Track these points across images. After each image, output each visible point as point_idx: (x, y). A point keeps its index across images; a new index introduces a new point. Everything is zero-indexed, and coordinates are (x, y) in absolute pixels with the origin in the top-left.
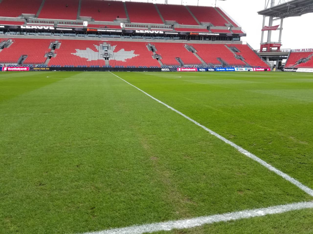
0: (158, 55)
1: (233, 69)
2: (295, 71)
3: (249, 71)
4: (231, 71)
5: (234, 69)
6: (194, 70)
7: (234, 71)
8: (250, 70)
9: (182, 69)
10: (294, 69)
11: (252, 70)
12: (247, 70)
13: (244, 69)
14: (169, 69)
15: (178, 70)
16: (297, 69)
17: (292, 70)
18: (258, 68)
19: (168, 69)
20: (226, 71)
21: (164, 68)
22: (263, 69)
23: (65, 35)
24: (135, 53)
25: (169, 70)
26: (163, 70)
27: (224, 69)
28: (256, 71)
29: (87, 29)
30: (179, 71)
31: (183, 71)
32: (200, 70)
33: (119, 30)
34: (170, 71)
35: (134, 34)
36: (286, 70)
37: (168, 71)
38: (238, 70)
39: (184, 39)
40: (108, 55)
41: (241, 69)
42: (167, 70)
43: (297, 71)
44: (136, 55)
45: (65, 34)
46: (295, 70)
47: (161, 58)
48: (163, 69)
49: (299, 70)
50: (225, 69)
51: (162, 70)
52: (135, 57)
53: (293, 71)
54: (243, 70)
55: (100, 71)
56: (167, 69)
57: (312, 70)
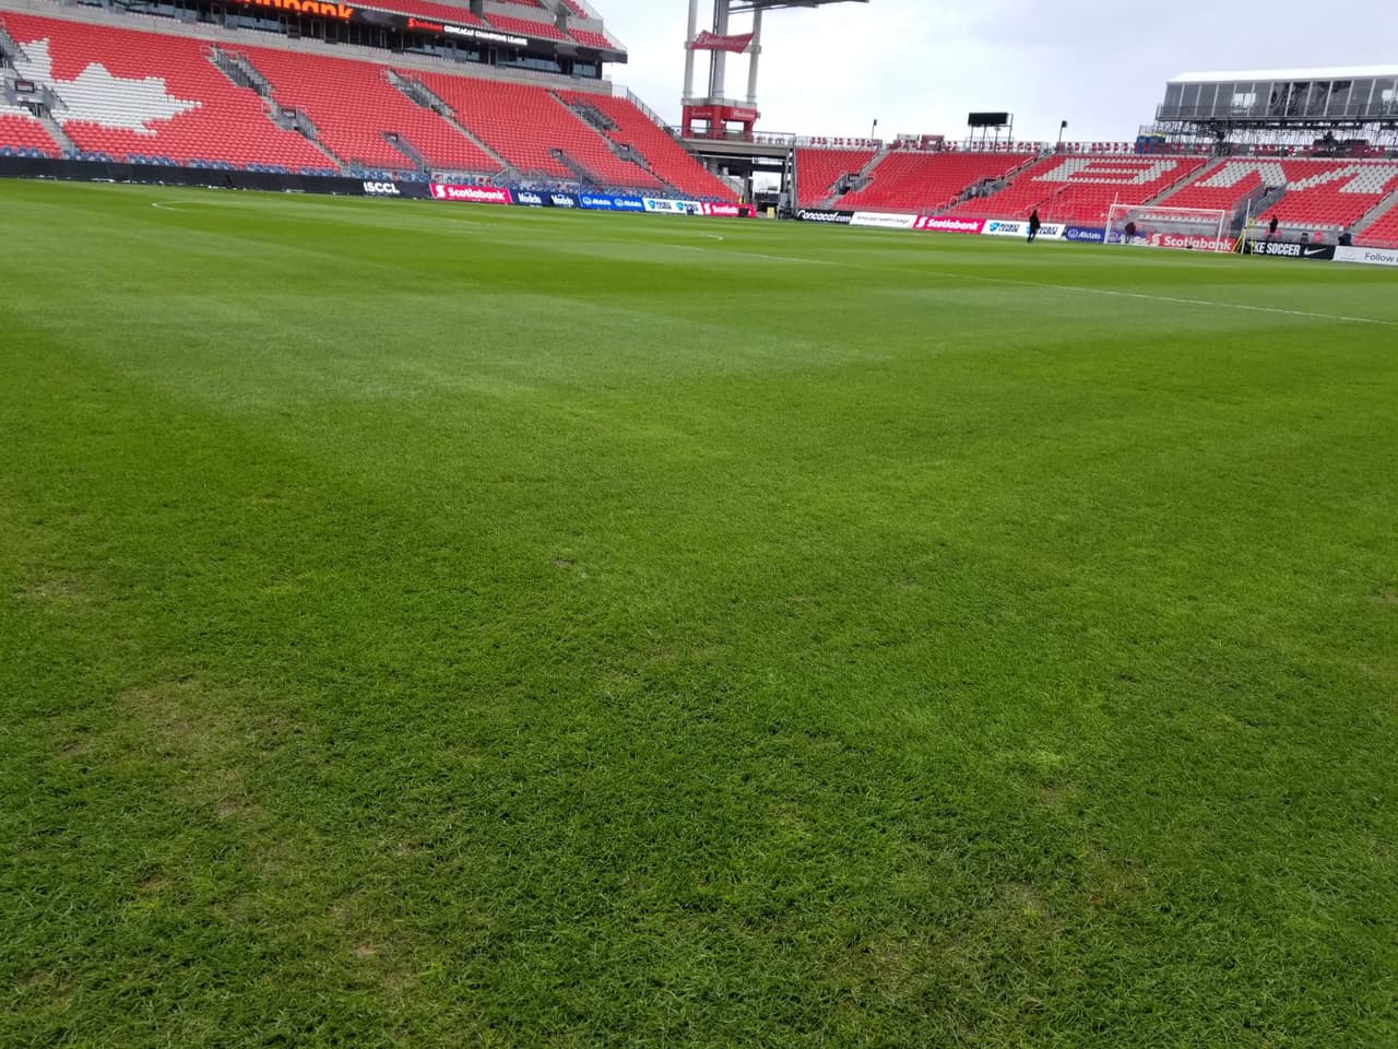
1: (639, 205)
2: (846, 223)
3: (690, 212)
4: (633, 209)
5: (642, 204)
6: (500, 196)
7: (642, 209)
8: (695, 212)
10: (841, 213)
11: (700, 212)
12: (685, 211)
13: (674, 206)
14: (398, 184)
15: (436, 193)
16: (850, 214)
17: (832, 217)
18: (720, 205)
19: (393, 185)
20: (614, 208)
21: (374, 182)
22: (734, 210)
25: (398, 192)
26: (369, 187)
27: (608, 203)
28: (713, 214)
30: (441, 199)
31: (456, 199)
32: (522, 198)
34: (402, 195)
36: (813, 216)
37: (392, 196)
38: (654, 207)
40: (33, 92)
41: (666, 206)
42: (388, 188)
43: (851, 223)
44: (189, 105)
46: (843, 219)
48: (370, 184)
49: (860, 218)
50: (612, 199)
51: (366, 190)
53: (839, 222)
54: (670, 208)
56: (388, 185)
57: (907, 221)
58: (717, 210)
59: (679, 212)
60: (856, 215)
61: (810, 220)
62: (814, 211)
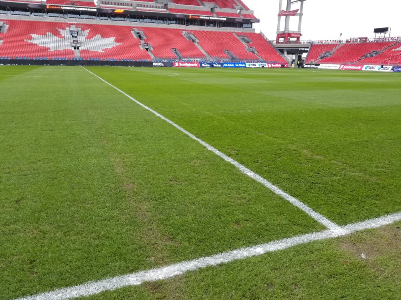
0: (147, 44)
1: (244, 65)
2: (317, 68)
3: (263, 67)
4: (241, 67)
5: (245, 65)
6: (196, 65)
7: (245, 67)
8: (265, 67)
9: (180, 64)
10: (316, 65)
11: (267, 66)
12: (261, 67)
13: (257, 65)
14: (163, 63)
15: (175, 65)
16: (319, 65)
17: (313, 66)
18: (274, 64)
19: (162, 63)
20: (235, 67)
21: (156, 62)
22: (280, 65)
23: (13, 13)
24: (116, 41)
25: (163, 65)
26: (154, 64)
27: (233, 65)
28: (271, 67)
29: (47, 5)
30: (177, 67)
31: (182, 66)
32: (203, 65)
33: (92, 8)
34: (165, 66)
35: (113, 14)
36: (307, 66)
38: (249, 66)
39: (181, 24)
40: (78, 43)
41: (254, 65)
42: (160, 64)
43: (319, 68)
44: (118, 44)
45: (14, 11)
46: (316, 67)
47: (152, 49)
48: (155, 63)
49: (322, 66)
50: (234, 64)
51: (154, 65)
52: (117, 46)
53: (315, 68)
55: (67, 65)
56: (161, 63)
57: (337, 67)
58: (273, 65)
59: (259, 67)
60: (321, 65)
61: (306, 68)
62: (308, 65)
